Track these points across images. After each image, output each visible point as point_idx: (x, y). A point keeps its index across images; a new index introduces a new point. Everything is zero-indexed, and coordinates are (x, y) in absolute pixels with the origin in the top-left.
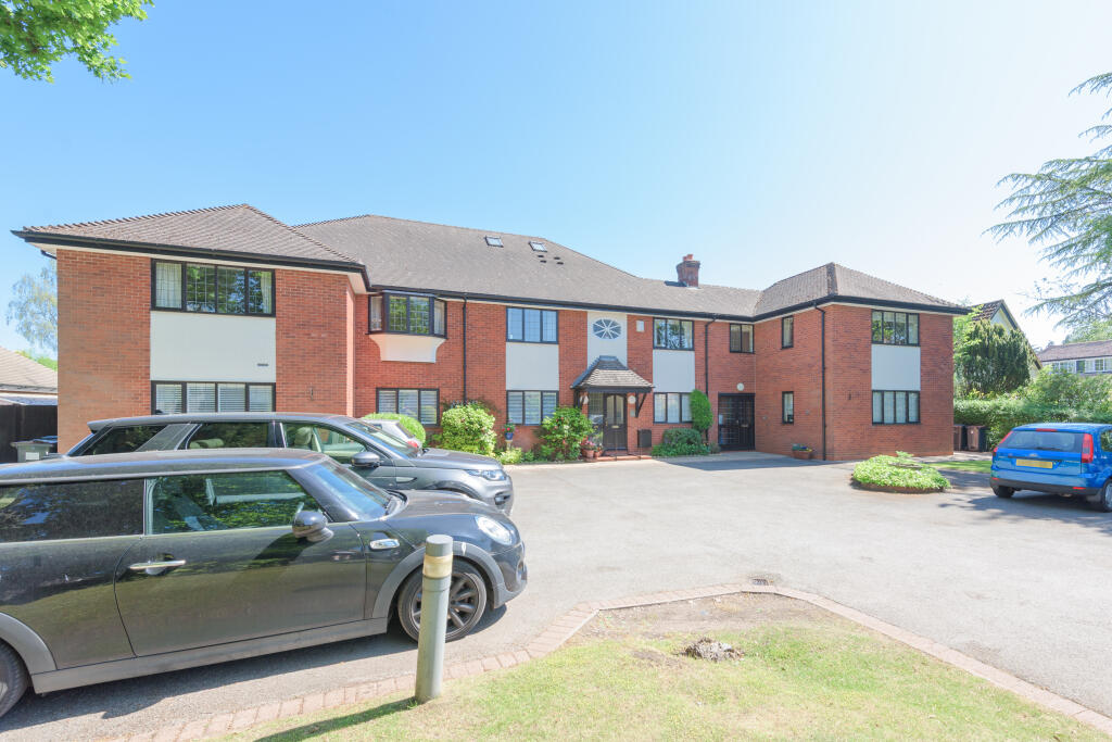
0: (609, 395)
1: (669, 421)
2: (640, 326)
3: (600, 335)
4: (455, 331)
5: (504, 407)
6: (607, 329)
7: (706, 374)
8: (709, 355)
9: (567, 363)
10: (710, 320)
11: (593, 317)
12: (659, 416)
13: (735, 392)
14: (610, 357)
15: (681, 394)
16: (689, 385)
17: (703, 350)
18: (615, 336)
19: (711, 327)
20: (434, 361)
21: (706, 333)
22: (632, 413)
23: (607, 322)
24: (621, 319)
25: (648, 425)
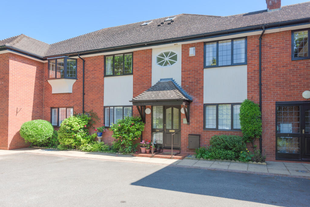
0: (168, 107)
1: (220, 127)
2: (192, 52)
3: (161, 64)
4: (80, 75)
5: (102, 116)
6: (167, 59)
7: (260, 84)
8: (264, 65)
9: (138, 86)
10: (260, 32)
11: (157, 51)
12: (211, 124)
13: (300, 100)
14: (169, 79)
15: (233, 105)
16: (242, 96)
17: (257, 62)
18: (172, 63)
19: (266, 40)
20: (71, 92)
21: (260, 47)
22: (185, 121)
23: (167, 54)
24: (177, 49)
25: (199, 131)
